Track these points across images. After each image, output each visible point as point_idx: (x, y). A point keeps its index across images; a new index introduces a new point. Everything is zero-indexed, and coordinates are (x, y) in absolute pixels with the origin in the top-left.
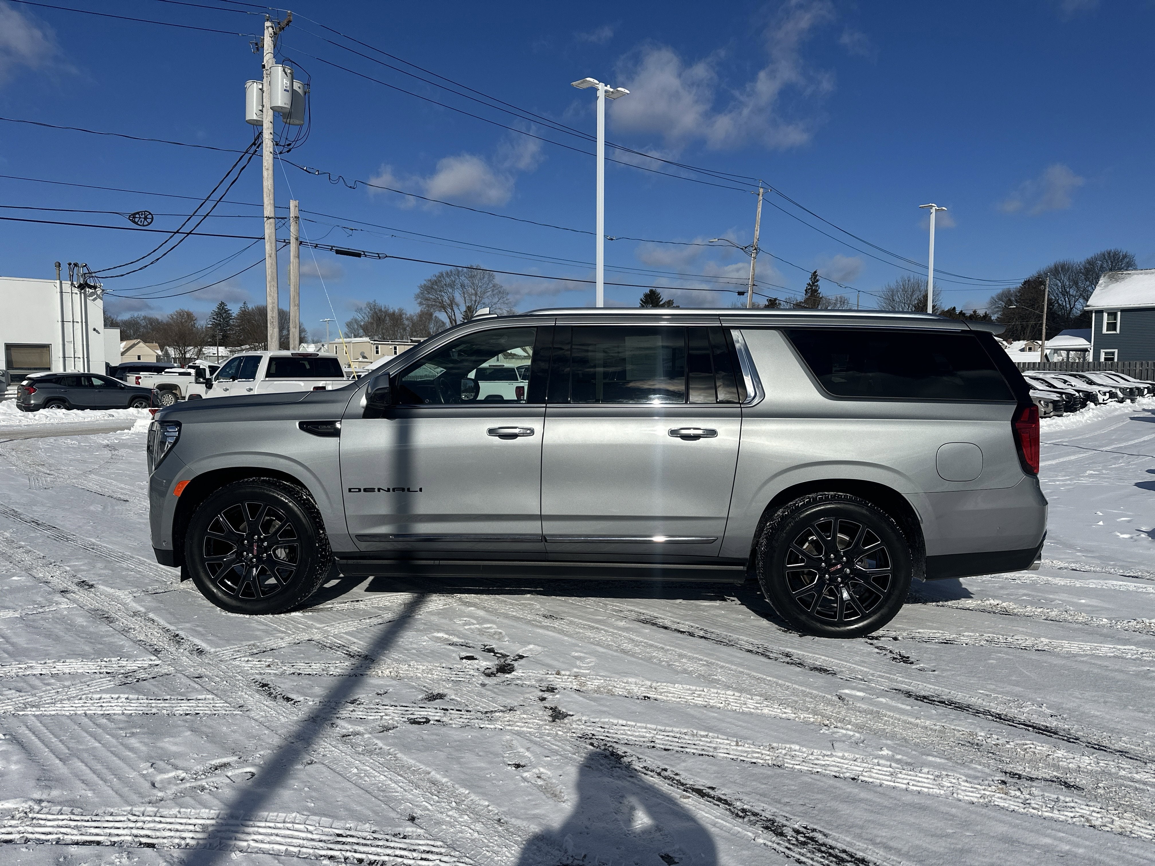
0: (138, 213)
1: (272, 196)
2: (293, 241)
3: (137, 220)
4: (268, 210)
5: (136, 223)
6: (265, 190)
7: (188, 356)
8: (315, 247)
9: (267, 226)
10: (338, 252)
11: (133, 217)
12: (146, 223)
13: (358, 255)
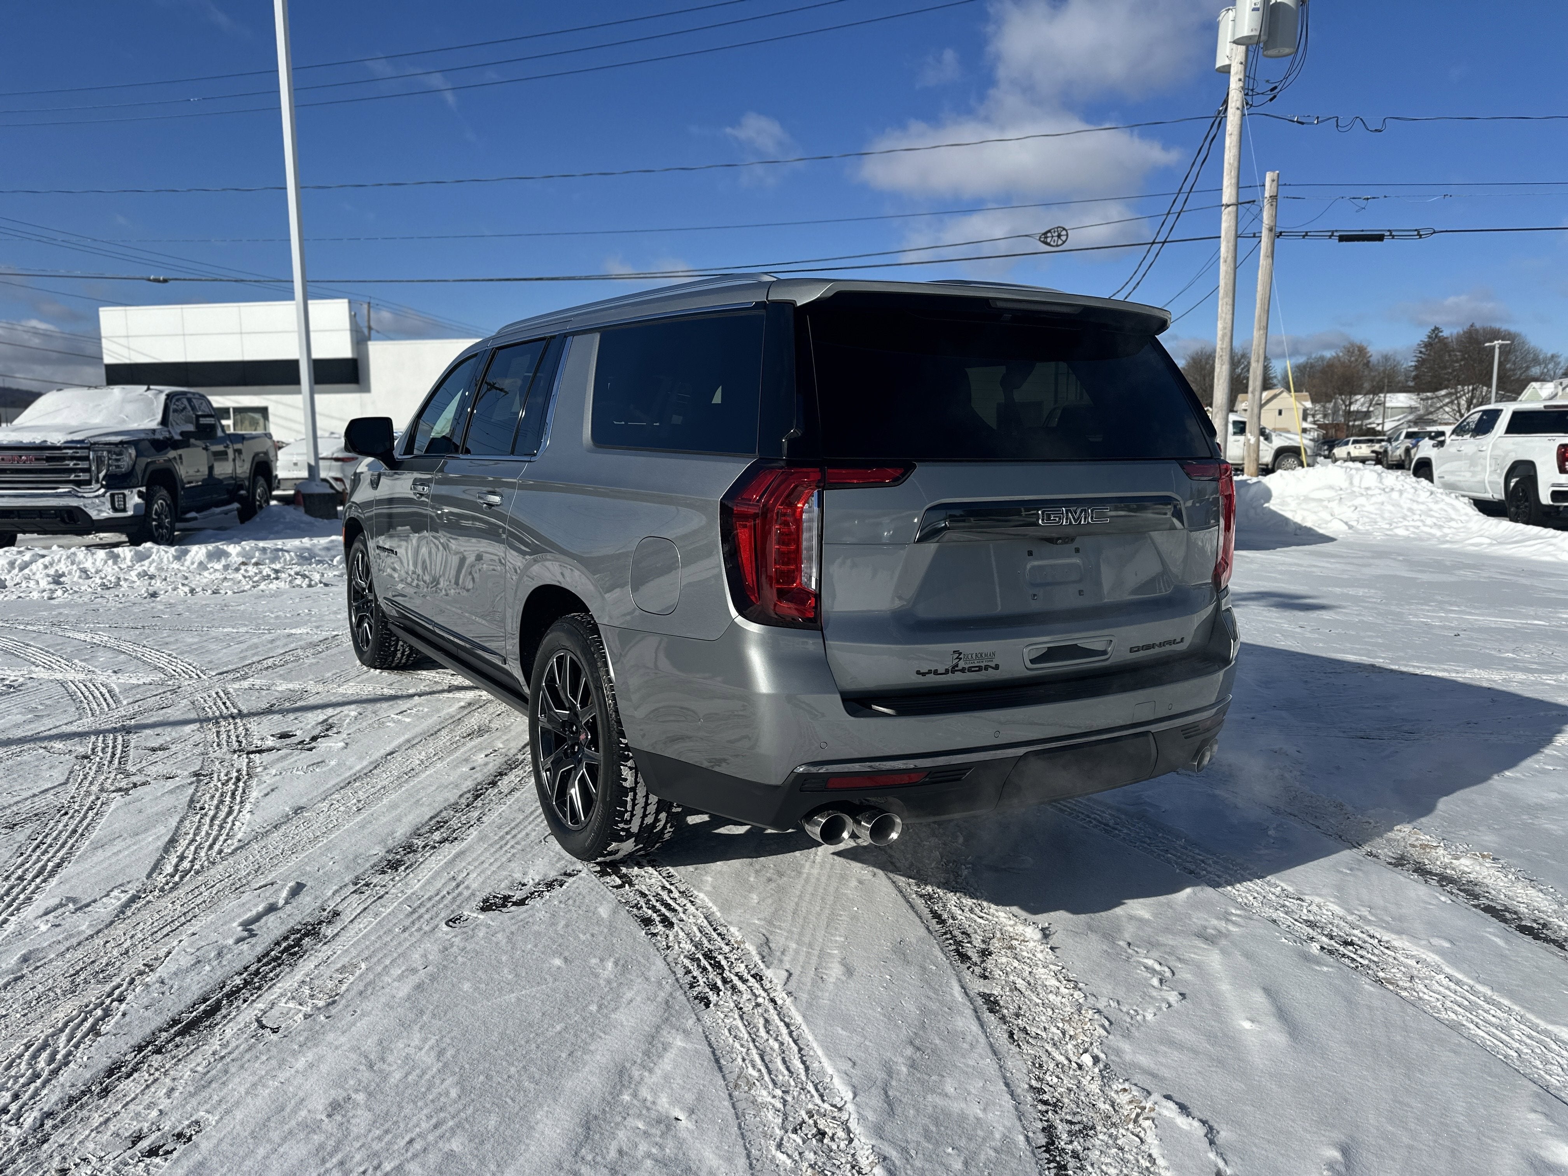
0: (1049, 231)
1: (1234, 173)
2: (1265, 234)
3: (1049, 240)
4: (1228, 194)
5: (1049, 244)
6: (1226, 165)
7: (1353, 408)
8: (1304, 236)
9: (1224, 217)
10: (1342, 239)
11: (1044, 238)
12: (1060, 242)
13: (1380, 238)
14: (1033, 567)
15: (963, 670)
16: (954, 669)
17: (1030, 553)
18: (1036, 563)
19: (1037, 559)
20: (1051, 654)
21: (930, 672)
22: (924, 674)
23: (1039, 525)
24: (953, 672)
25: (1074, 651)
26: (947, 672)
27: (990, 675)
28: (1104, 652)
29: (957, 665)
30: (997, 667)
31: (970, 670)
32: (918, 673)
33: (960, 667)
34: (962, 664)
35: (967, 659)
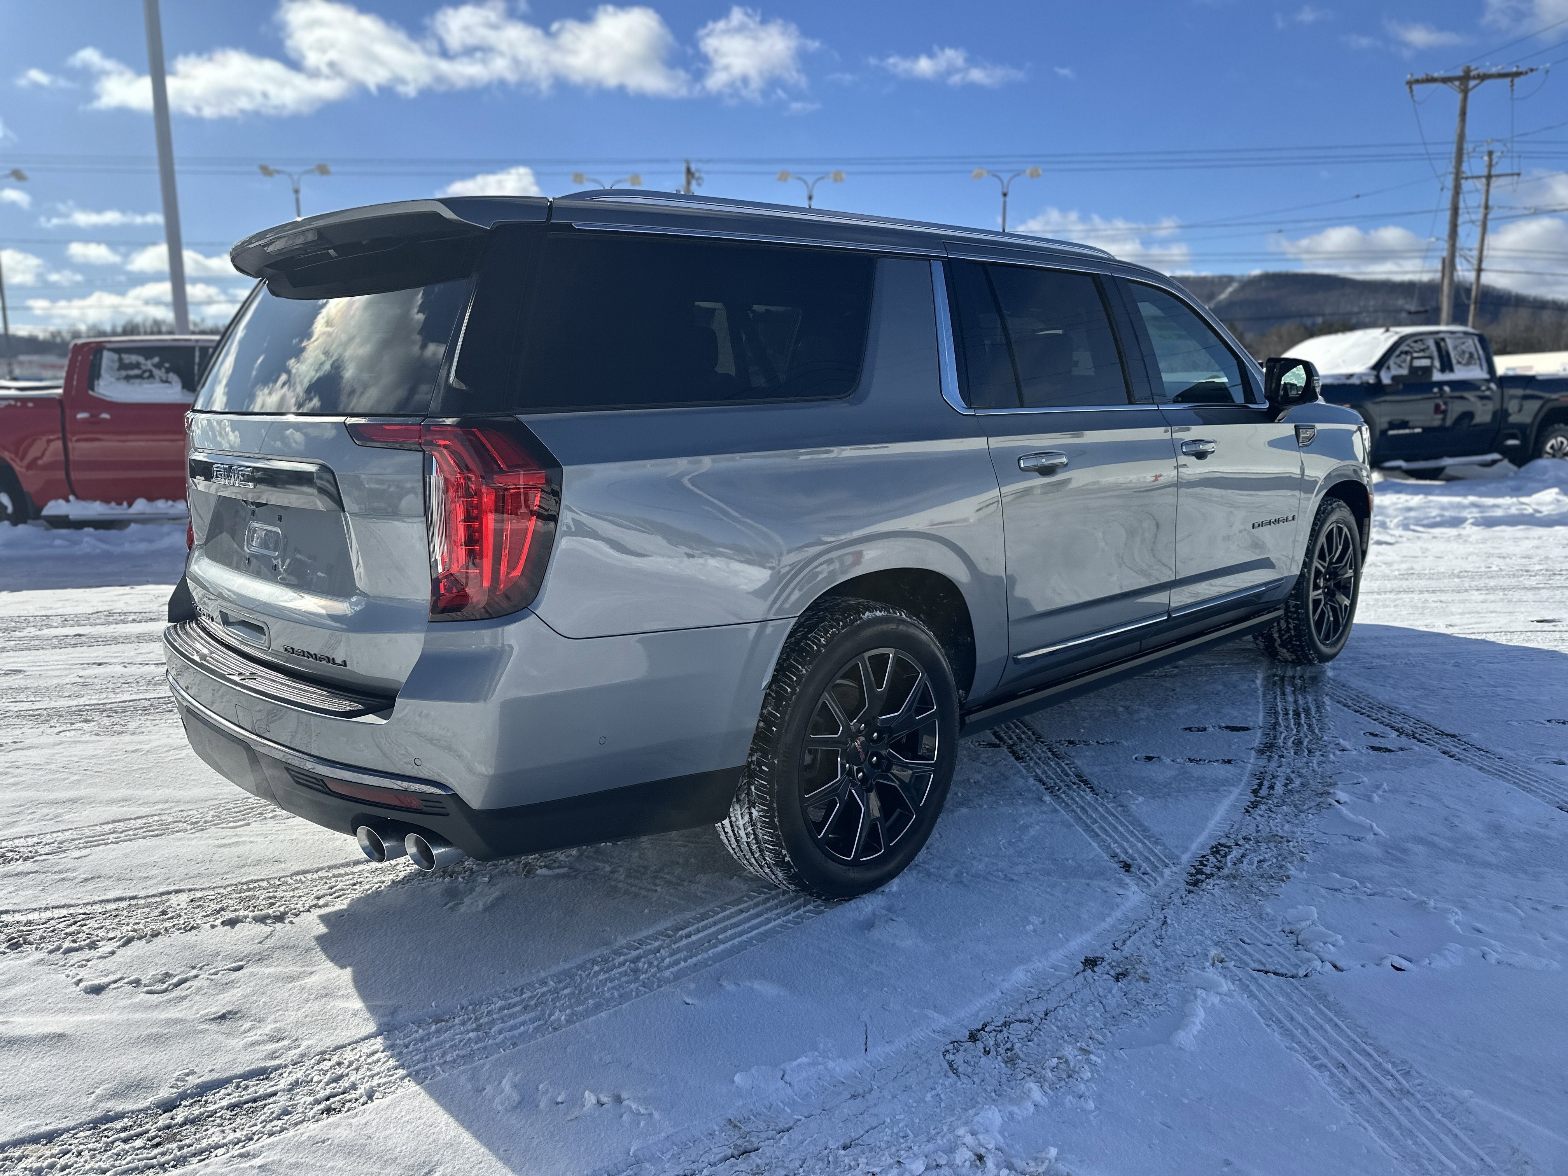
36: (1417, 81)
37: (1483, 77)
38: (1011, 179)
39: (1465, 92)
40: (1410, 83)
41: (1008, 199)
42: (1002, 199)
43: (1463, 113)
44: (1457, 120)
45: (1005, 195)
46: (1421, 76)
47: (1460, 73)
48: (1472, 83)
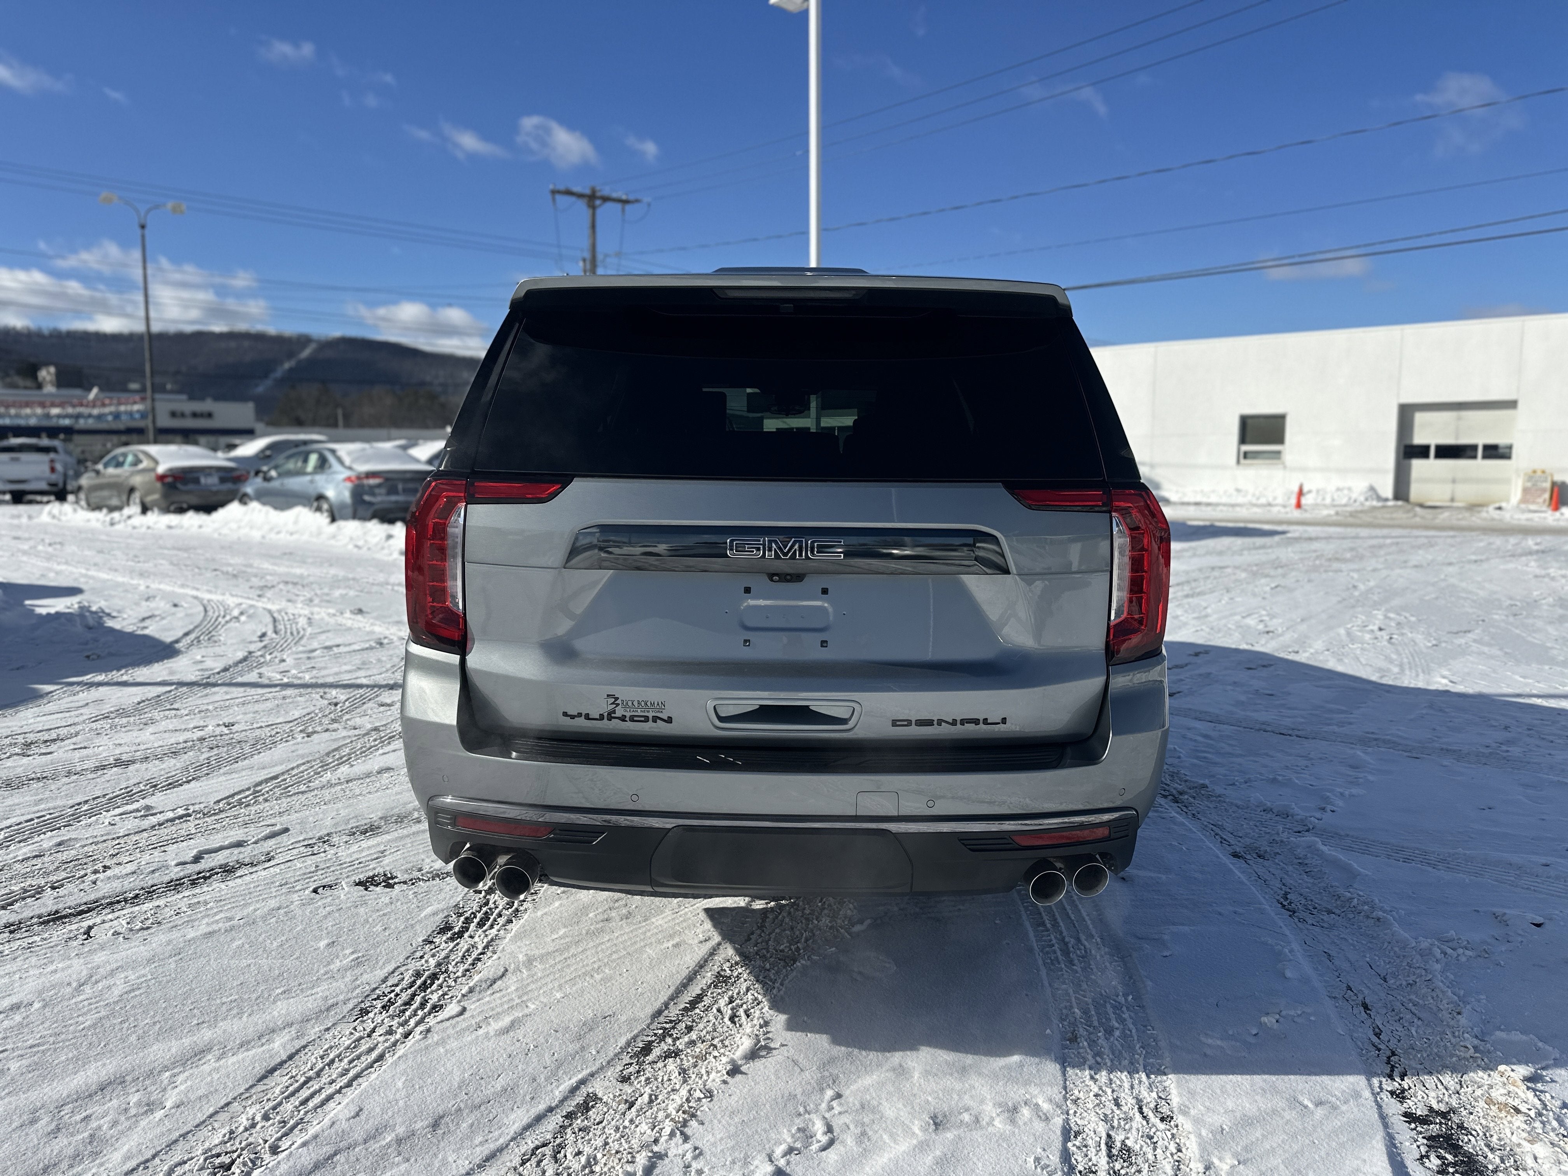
14: (749, 607)
15: (623, 719)
16: (610, 716)
17: (747, 590)
18: (752, 602)
19: (753, 598)
20: (765, 713)
21: (580, 715)
22: (573, 717)
23: (728, 557)
24: (610, 718)
25: (803, 714)
26: (602, 717)
27: (661, 729)
28: (844, 721)
29: (614, 712)
30: (669, 720)
31: (632, 719)
32: (565, 714)
33: (618, 714)
34: (619, 712)
35: (626, 706)
36: (559, 192)
37: (606, 199)
38: (149, 211)
39: (594, 208)
40: (554, 192)
41: (147, 232)
42: (139, 231)
43: (593, 226)
44: (587, 231)
45: (143, 227)
46: (562, 187)
47: (588, 191)
48: (598, 202)
